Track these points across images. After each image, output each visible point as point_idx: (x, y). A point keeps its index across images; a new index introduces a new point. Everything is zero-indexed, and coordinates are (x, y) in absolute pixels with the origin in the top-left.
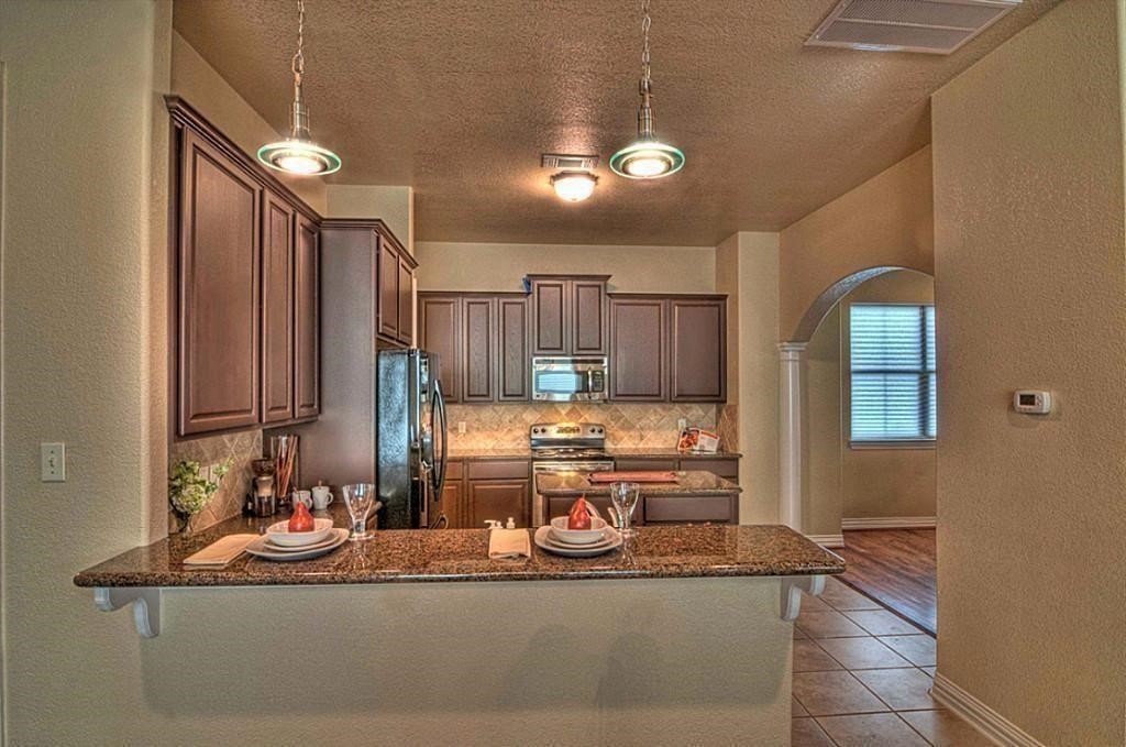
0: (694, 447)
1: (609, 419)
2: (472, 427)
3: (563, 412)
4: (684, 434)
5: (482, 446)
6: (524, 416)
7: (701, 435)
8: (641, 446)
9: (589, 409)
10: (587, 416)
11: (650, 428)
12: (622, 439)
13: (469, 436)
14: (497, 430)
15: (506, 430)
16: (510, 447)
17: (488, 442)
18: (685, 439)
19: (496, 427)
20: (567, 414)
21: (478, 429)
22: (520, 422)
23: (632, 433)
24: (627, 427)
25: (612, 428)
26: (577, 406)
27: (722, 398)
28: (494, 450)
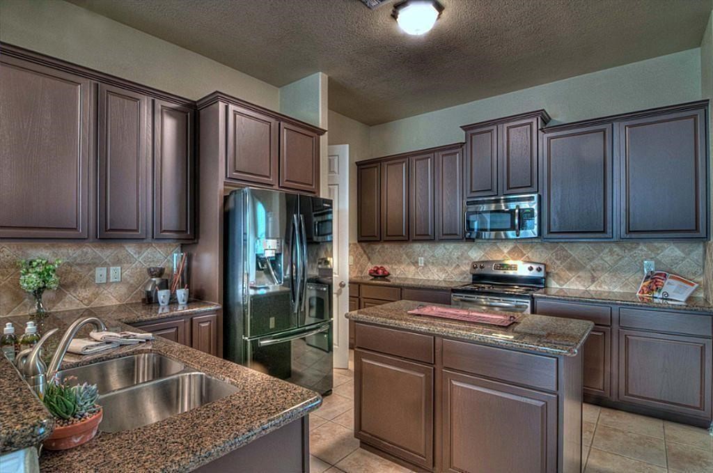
0: (656, 294)
1: (553, 258)
2: (429, 262)
3: (506, 251)
4: (648, 277)
5: (436, 277)
6: (470, 253)
7: (668, 280)
8: (592, 288)
9: (532, 248)
10: (529, 255)
11: (603, 269)
12: (569, 280)
13: (426, 270)
14: (447, 265)
15: (454, 265)
16: (458, 280)
17: (440, 274)
18: (646, 283)
19: (446, 262)
20: (509, 253)
21: (433, 263)
22: (466, 259)
23: (581, 274)
24: (574, 267)
25: (558, 267)
26: (518, 245)
27: (702, 233)
28: (445, 281)
